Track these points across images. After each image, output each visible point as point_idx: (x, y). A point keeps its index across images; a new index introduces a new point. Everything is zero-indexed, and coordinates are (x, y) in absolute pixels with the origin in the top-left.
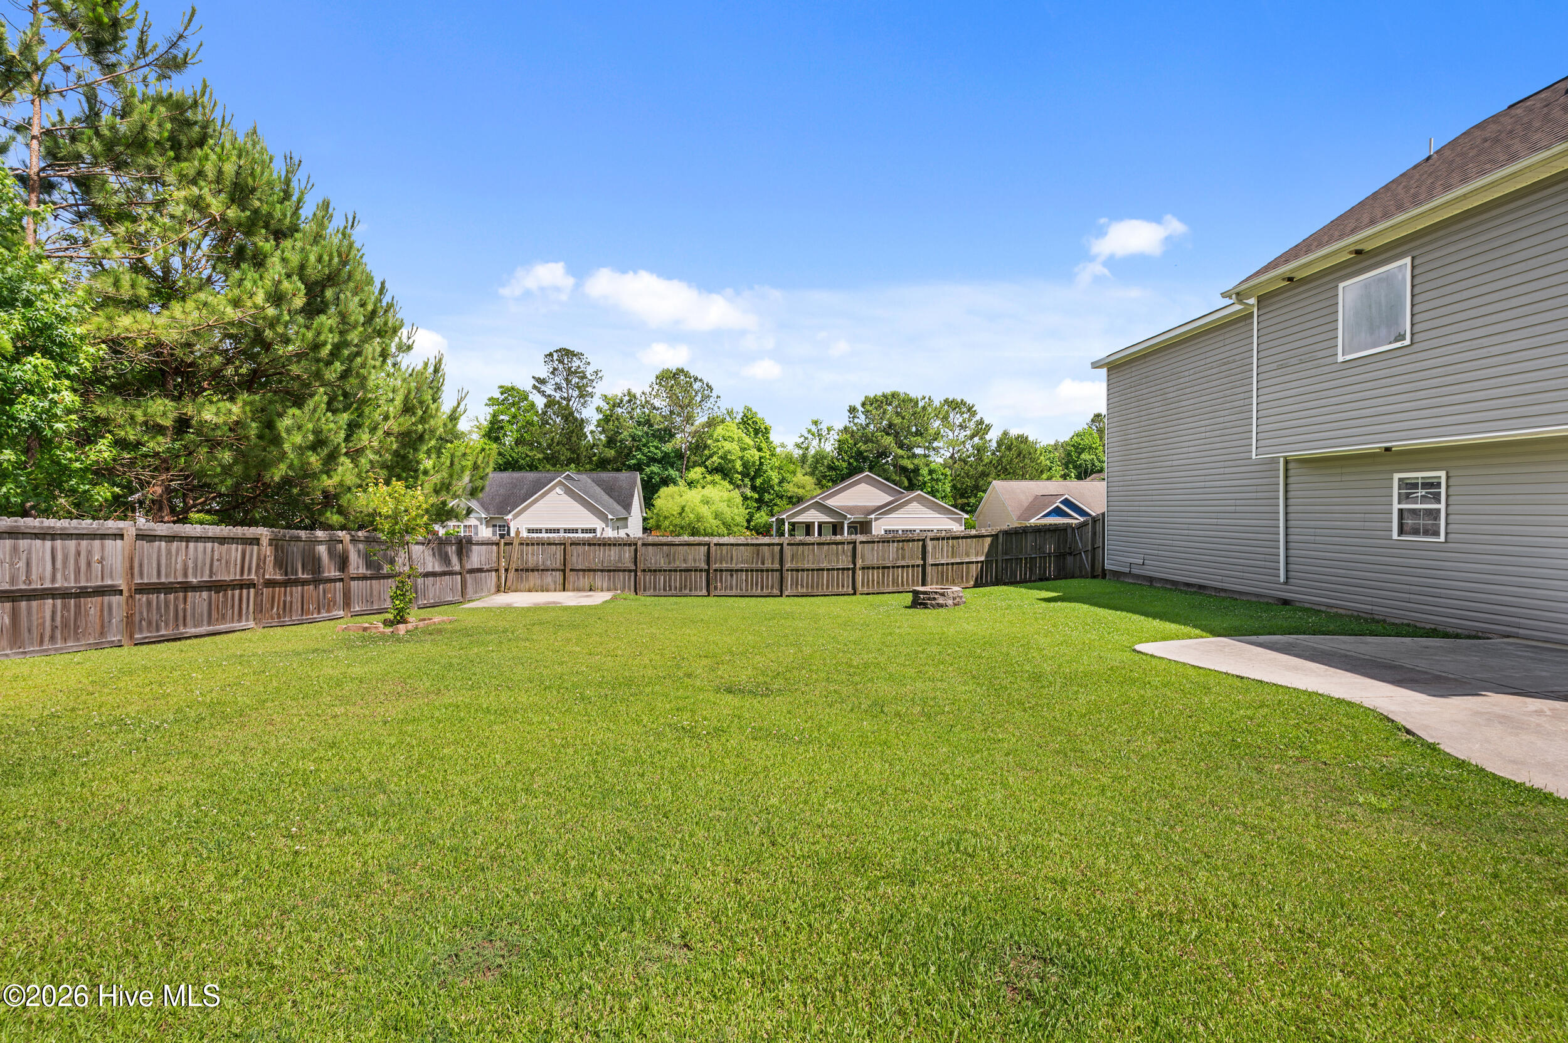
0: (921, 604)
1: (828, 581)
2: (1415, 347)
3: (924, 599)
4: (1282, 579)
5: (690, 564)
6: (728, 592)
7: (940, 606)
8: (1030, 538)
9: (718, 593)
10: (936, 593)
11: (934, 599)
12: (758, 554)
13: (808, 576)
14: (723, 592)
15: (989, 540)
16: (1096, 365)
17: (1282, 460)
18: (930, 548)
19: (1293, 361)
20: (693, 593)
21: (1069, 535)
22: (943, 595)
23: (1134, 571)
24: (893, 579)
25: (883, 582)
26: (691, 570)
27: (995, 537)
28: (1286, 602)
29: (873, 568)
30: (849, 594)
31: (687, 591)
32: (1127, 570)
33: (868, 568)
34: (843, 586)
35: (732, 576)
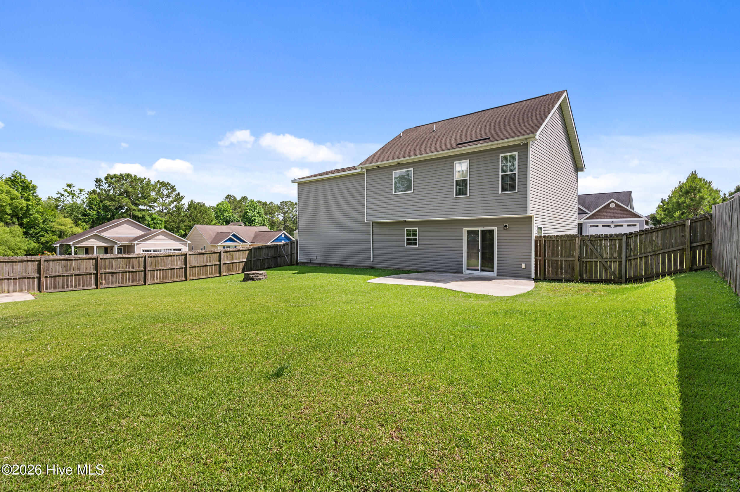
0: (251, 279)
1: (171, 275)
2: (414, 193)
3: (252, 277)
4: (372, 261)
5: (83, 271)
6: (110, 286)
7: (260, 279)
8: (264, 250)
9: (102, 286)
10: (258, 274)
11: (257, 276)
12: (130, 263)
13: (160, 273)
14: (106, 286)
15: (248, 252)
16: (293, 181)
17: (371, 223)
18: (222, 256)
19: (378, 192)
20: (85, 288)
21: (279, 249)
22: (261, 274)
23: (312, 261)
24: (205, 272)
25: (200, 273)
26: (84, 275)
27: (250, 250)
28: (373, 268)
29: (195, 267)
30: (183, 281)
31: (81, 287)
32: (309, 261)
33: (193, 267)
34: (180, 277)
35: (112, 276)
